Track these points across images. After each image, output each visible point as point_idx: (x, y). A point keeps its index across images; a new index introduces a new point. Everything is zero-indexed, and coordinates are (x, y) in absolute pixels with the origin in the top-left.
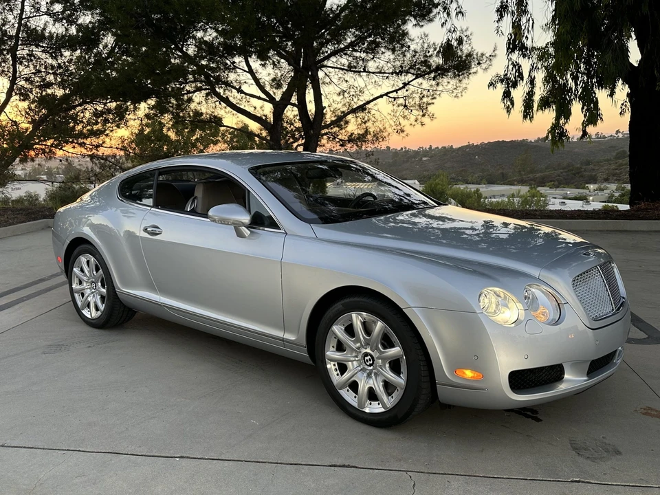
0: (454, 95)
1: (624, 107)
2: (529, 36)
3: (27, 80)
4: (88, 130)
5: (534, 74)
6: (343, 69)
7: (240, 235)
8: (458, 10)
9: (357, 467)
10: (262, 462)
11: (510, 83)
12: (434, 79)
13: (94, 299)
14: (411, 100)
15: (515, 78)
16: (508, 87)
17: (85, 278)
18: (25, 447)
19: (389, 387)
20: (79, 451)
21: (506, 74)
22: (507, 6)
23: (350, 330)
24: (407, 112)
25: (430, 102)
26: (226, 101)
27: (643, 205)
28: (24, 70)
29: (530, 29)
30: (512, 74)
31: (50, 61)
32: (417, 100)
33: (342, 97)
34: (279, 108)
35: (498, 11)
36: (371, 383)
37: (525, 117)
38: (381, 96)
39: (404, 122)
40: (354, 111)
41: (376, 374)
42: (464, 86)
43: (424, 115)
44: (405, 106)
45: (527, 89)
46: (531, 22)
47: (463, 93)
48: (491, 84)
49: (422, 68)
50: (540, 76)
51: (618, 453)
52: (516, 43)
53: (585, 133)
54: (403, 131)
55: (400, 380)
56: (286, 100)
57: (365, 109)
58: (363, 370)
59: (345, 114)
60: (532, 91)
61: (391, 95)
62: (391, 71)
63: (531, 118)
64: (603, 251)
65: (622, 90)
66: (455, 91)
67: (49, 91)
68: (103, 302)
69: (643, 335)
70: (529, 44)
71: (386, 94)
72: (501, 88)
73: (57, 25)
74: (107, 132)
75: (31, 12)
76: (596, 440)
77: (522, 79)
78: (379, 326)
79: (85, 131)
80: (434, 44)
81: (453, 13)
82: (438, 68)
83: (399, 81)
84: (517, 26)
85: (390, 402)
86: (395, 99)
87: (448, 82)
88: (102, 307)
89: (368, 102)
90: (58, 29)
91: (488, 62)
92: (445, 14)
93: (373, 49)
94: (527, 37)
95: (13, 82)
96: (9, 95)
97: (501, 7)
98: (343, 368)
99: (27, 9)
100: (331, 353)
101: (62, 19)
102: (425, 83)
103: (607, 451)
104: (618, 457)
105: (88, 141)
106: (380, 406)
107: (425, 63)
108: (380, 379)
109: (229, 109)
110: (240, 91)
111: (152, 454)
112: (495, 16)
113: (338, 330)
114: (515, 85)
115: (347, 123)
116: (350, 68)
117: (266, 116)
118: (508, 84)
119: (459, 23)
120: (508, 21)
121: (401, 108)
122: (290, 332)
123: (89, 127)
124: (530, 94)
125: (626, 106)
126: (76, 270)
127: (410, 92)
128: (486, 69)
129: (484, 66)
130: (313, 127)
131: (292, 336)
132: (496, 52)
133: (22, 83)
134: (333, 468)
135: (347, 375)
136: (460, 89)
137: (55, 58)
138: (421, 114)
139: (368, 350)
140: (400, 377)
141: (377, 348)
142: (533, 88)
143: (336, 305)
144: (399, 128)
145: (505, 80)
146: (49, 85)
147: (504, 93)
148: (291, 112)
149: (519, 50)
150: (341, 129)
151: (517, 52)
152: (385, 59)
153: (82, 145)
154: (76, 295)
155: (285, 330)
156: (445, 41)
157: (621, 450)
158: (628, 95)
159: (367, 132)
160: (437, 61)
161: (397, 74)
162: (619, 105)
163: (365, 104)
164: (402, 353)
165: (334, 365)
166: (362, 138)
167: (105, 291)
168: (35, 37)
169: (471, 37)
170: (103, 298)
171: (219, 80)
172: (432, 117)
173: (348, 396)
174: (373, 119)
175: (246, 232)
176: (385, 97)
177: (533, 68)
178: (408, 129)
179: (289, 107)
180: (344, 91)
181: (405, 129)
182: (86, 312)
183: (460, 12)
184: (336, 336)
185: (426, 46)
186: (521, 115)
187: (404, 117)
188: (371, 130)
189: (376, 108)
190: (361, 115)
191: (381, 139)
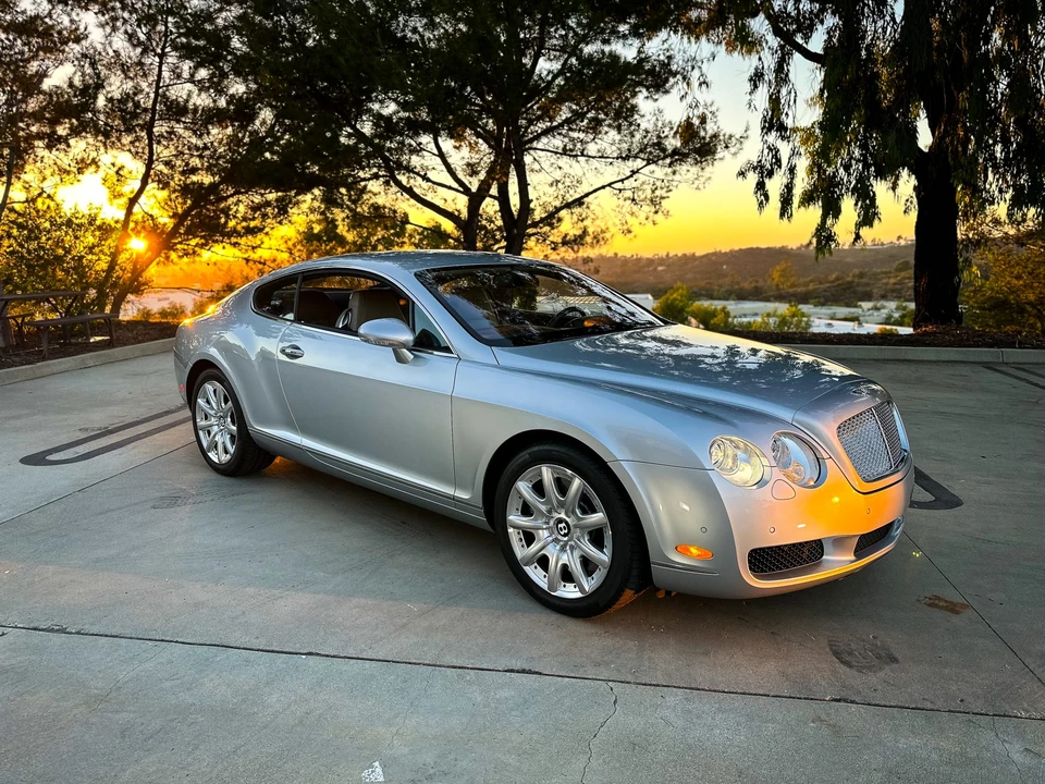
0: (695, 186)
1: (909, 204)
2: (790, 113)
3: (167, 163)
4: (243, 228)
5: (795, 160)
6: (556, 153)
7: (400, 359)
8: (702, 79)
9: (540, 674)
10: (415, 664)
11: (764, 172)
12: (670, 165)
13: (223, 439)
14: (640, 193)
15: (771, 165)
16: (762, 177)
17: (212, 412)
18: (106, 636)
19: (588, 565)
20: (177, 642)
21: (760, 161)
22: (762, 74)
23: (539, 488)
24: (635, 208)
25: (665, 195)
26: (410, 191)
27: (930, 328)
28: (163, 152)
29: (792, 103)
30: (767, 161)
31: (194, 140)
32: (648, 193)
33: (554, 188)
34: (476, 200)
35: (751, 80)
36: (565, 559)
37: (782, 215)
38: (603, 187)
39: (632, 221)
40: (568, 206)
41: (572, 548)
42: (708, 175)
43: (656, 212)
44: (633, 200)
45: (785, 181)
46: (793, 94)
47: (706, 185)
48: (742, 174)
49: (655, 151)
50: (803, 164)
51: (894, 660)
52: (774, 122)
53: (858, 237)
54: (630, 232)
55: (603, 557)
56: (483, 191)
57: (583, 203)
58: (556, 541)
59: (558, 210)
60: (791, 182)
61: (616, 186)
62: (615, 155)
63: (790, 217)
64: (879, 388)
65: (907, 182)
66: (696, 182)
67: (194, 178)
68: (233, 443)
69: (929, 497)
70: (789, 123)
71: (609, 185)
72: (753, 178)
73: (204, 95)
74: (267, 230)
75: (171, 80)
76: (863, 641)
77: (780, 167)
78: (577, 483)
79: (239, 228)
80: (670, 122)
81: (695, 84)
82: (675, 152)
83: (626, 168)
84: (775, 101)
85: (589, 585)
86: (620, 190)
87: (687, 170)
88: (231, 449)
89: (587, 195)
90: (202, 100)
91: (738, 145)
92: (685, 84)
93: (595, 127)
94: (787, 114)
95: (149, 167)
96: (144, 182)
97: (756, 75)
98: (529, 538)
99: (166, 74)
100: (514, 518)
101: (208, 88)
102: (659, 171)
103: (879, 657)
104: (895, 666)
105: (243, 241)
106: (577, 589)
107: (659, 145)
108: (577, 554)
109: (413, 201)
110: (425, 178)
111: (271, 649)
112: (748, 87)
113: (523, 487)
114: (770, 174)
115: (560, 220)
116: (565, 152)
117: (458, 211)
118: (762, 173)
119: (702, 95)
120: (763, 93)
121: (629, 202)
122: (463, 487)
123: (244, 224)
124: (789, 187)
125: (911, 202)
126: (201, 401)
127: (639, 182)
128: (735, 154)
129: (732, 150)
130: (517, 227)
131: (465, 494)
132: (748, 132)
133: (161, 167)
134: (508, 674)
135: (534, 547)
136: (702, 180)
137: (201, 136)
138: (653, 210)
139: (563, 516)
140: (603, 552)
141: (574, 512)
142: (792, 179)
143: (522, 454)
144: (625, 227)
145: (758, 167)
146: (194, 171)
147: (758, 184)
148: (490, 207)
149: (777, 131)
150: (553, 228)
151: (774, 133)
152: (610, 139)
153: (235, 245)
154: (201, 433)
155: (456, 484)
156: (685, 118)
157: (897, 655)
158: (915, 188)
159: (585, 232)
160: (673, 143)
161: (624, 159)
162: (903, 201)
163: (582, 197)
164: (606, 520)
165: (519, 533)
166: (579, 240)
167: (235, 428)
168: (177, 110)
169: (717, 114)
170: (232, 437)
171: (400, 166)
172: (667, 214)
173: (536, 575)
174: (593, 216)
175: (410, 356)
176: (608, 188)
177: (794, 153)
178: (636, 229)
179: (488, 200)
180: (558, 182)
181: (632, 229)
182: (212, 456)
183: (704, 83)
184: (521, 496)
185: (660, 124)
186: (778, 213)
187: (632, 214)
188: (590, 230)
189: (596, 202)
190: (577, 210)
191: (602, 243)
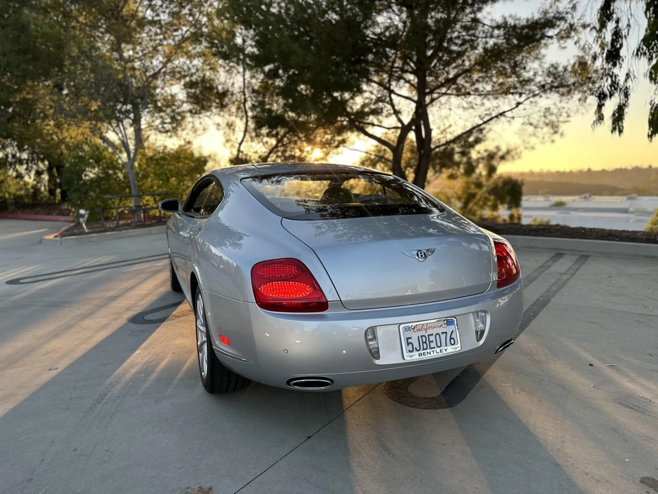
15: (608, 90)
21: (601, 87)
25: (565, 120)
30: (605, 86)
34: (405, 132)
37: (614, 129)
38: (497, 117)
44: (531, 124)
45: (619, 103)
56: (410, 127)
61: (507, 115)
63: (621, 131)
71: (502, 114)
77: (616, 90)
86: (514, 118)
117: (393, 140)
124: (621, 107)
130: (423, 147)
156: (578, 58)
176: (501, 117)
186: (611, 128)
191: (516, 157)
